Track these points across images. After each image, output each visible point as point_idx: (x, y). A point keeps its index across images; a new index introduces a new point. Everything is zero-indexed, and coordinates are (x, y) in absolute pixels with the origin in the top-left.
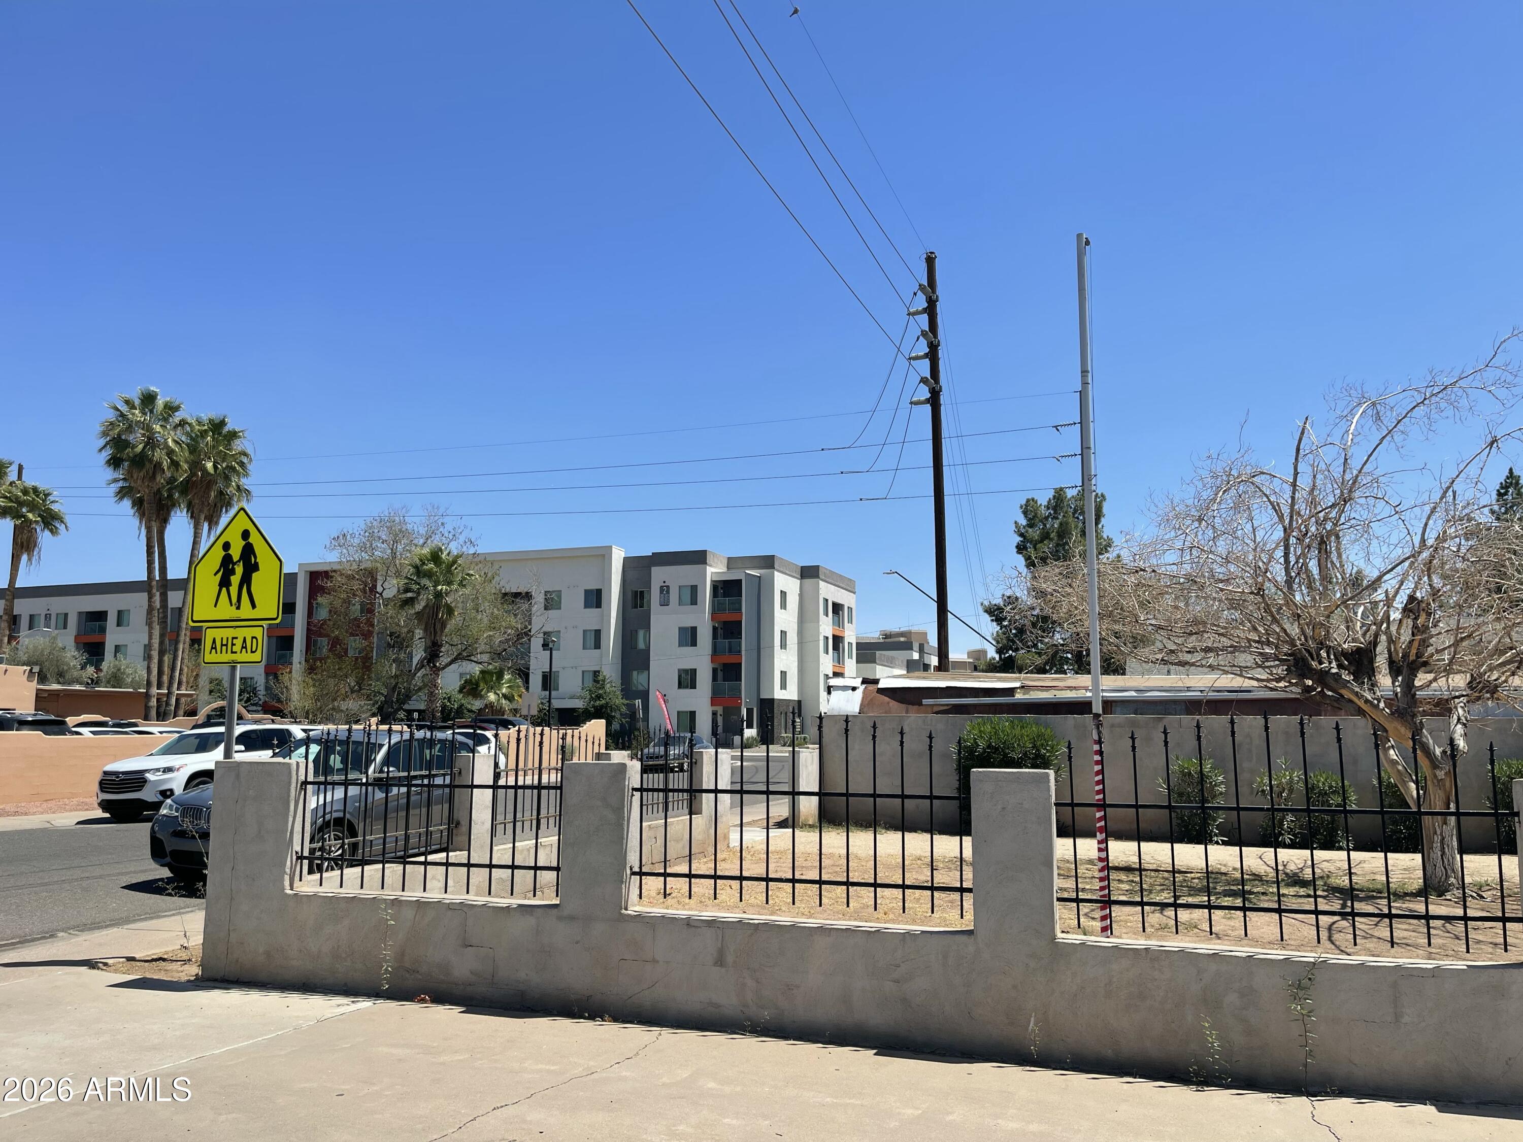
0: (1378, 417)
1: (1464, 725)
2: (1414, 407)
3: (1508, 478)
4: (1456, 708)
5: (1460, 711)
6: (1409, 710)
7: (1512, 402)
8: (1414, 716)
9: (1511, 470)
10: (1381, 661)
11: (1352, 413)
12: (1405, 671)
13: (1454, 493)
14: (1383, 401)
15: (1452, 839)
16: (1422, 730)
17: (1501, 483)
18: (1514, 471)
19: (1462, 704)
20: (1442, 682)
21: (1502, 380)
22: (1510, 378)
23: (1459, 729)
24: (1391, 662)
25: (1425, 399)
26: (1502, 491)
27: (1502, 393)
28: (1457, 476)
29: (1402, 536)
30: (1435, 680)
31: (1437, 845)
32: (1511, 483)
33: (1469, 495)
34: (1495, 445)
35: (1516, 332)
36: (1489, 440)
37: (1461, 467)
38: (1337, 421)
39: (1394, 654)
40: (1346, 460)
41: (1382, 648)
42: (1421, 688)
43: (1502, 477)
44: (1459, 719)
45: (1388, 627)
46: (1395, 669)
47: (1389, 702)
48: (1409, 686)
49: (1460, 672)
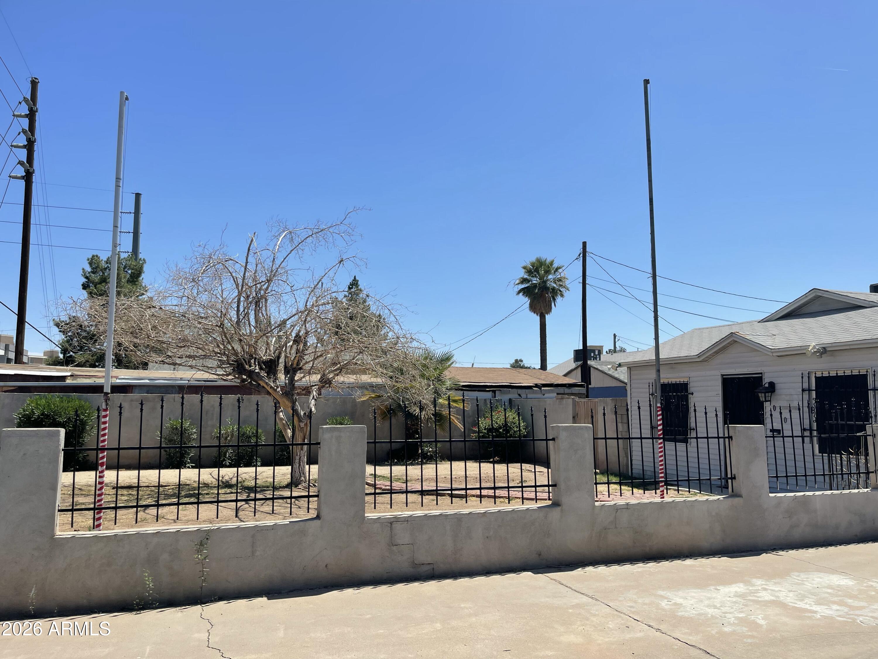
0: (292, 240)
1: (315, 400)
2: (308, 237)
3: (353, 280)
4: (313, 391)
5: (314, 393)
6: (291, 392)
7: (351, 243)
8: (293, 395)
9: (355, 277)
10: (281, 366)
11: (280, 235)
12: (291, 371)
13: (322, 283)
14: (295, 232)
15: (304, 458)
16: (296, 402)
17: (350, 283)
18: (356, 277)
19: (316, 390)
20: (307, 378)
21: (347, 231)
22: (351, 231)
23: (313, 402)
24: (286, 367)
25: (313, 234)
26: (351, 287)
27: (347, 238)
28: (324, 276)
29: (293, 302)
30: (304, 377)
31: (297, 461)
32: (354, 283)
33: (329, 285)
34: (342, 263)
35: (355, 209)
36: (340, 260)
37: (327, 271)
38: (273, 238)
39: (287, 364)
40: (274, 259)
41: (282, 360)
42: (298, 381)
43: (351, 280)
44: (313, 397)
45: (286, 349)
46: (287, 371)
47: (282, 388)
48: (292, 380)
49: (315, 373)
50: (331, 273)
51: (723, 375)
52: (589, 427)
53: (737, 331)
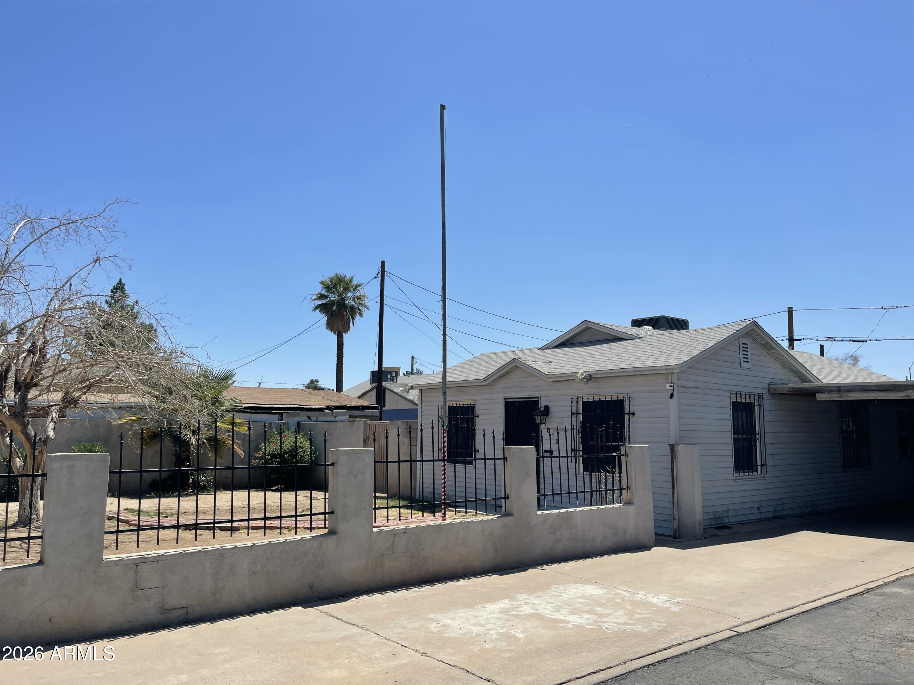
0: (33, 230)
1: (55, 422)
2: (53, 229)
3: (118, 284)
4: (52, 412)
5: (54, 414)
6: (22, 413)
7: (111, 240)
8: (24, 417)
9: (120, 279)
10: (11, 382)
11: (17, 223)
12: (23, 388)
13: (71, 285)
14: (38, 221)
15: (37, 491)
16: (28, 425)
17: (114, 286)
18: (122, 280)
19: (56, 411)
20: (45, 396)
21: (107, 226)
22: (111, 226)
23: (52, 425)
24: (16, 383)
25: (60, 225)
26: (114, 291)
27: (106, 233)
28: (74, 276)
29: (26, 305)
30: (39, 395)
31: (28, 496)
32: (120, 287)
33: (79, 287)
34: (98, 262)
35: (118, 201)
36: (95, 258)
37: (77, 270)
38: (8, 227)
39: (18, 378)
40: (7, 252)
41: (11, 374)
42: (31, 399)
43: (115, 283)
44: (52, 419)
45: (17, 361)
46: (18, 387)
47: (10, 407)
48: (24, 399)
49: (55, 391)
50: (83, 274)
51: (505, 399)
52: (371, 450)
53: (519, 357)
